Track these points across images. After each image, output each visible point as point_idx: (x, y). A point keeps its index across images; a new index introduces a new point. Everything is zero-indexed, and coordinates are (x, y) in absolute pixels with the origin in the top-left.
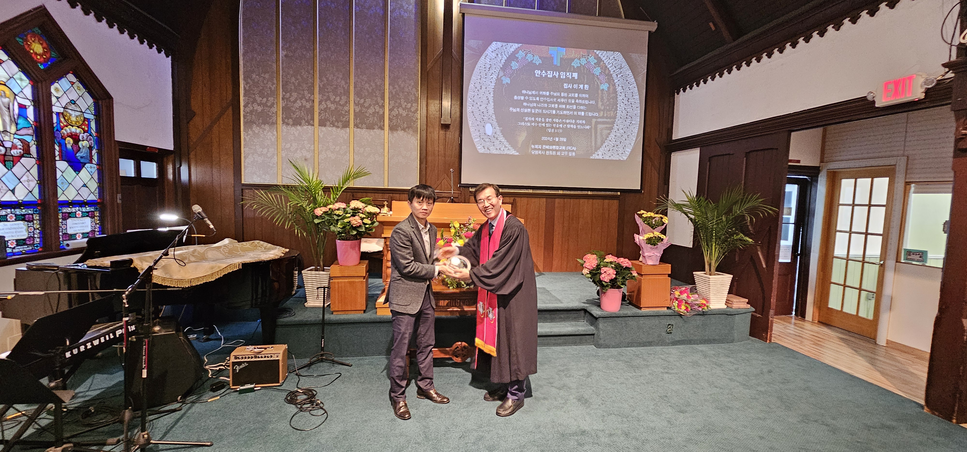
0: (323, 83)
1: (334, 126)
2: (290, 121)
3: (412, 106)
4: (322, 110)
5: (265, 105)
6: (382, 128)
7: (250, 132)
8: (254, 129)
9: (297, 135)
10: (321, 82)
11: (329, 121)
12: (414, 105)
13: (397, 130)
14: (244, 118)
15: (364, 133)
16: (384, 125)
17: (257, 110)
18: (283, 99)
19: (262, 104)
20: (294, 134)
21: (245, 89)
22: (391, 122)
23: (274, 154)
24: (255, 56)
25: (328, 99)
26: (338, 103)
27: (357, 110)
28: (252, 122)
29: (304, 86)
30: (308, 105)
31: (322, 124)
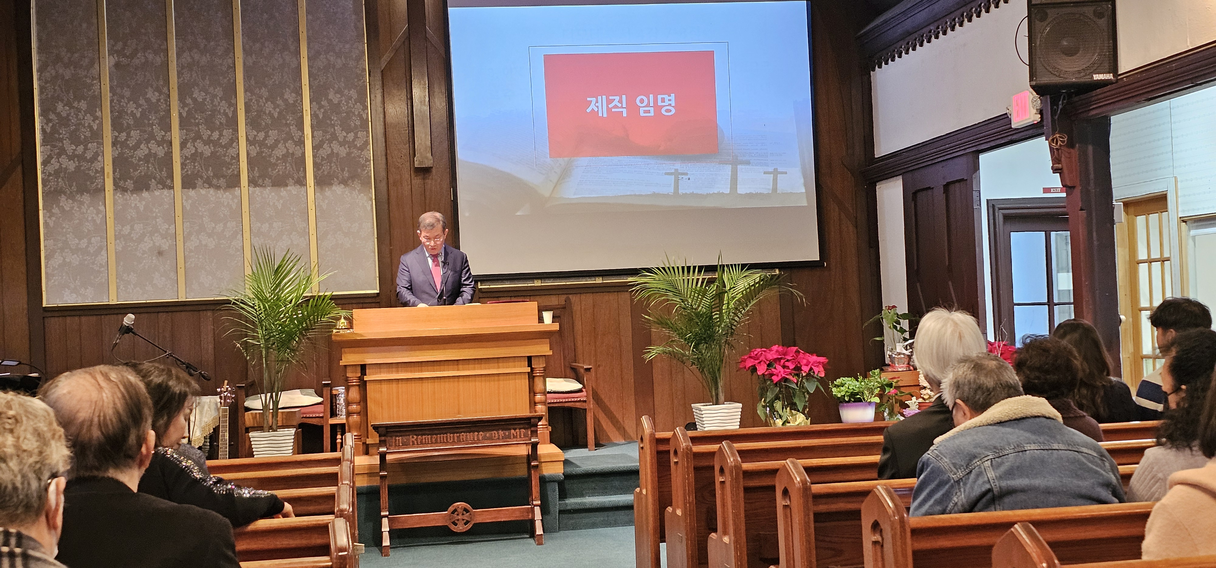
0: (186, 109)
1: (211, 185)
2: (129, 184)
3: (356, 137)
4: (187, 158)
5: (81, 158)
6: (301, 182)
7: (56, 210)
8: (61, 205)
9: (142, 209)
10: (183, 108)
11: (202, 177)
12: (360, 134)
13: (331, 184)
14: (44, 185)
15: (268, 194)
16: (305, 177)
17: (66, 169)
18: (114, 144)
19: (78, 156)
20: (136, 207)
21: (43, 130)
22: (319, 169)
23: (100, 249)
24: (61, 71)
25: (198, 136)
26: (216, 143)
27: (254, 154)
28: (59, 192)
29: (153, 117)
30: (161, 152)
31: (189, 184)
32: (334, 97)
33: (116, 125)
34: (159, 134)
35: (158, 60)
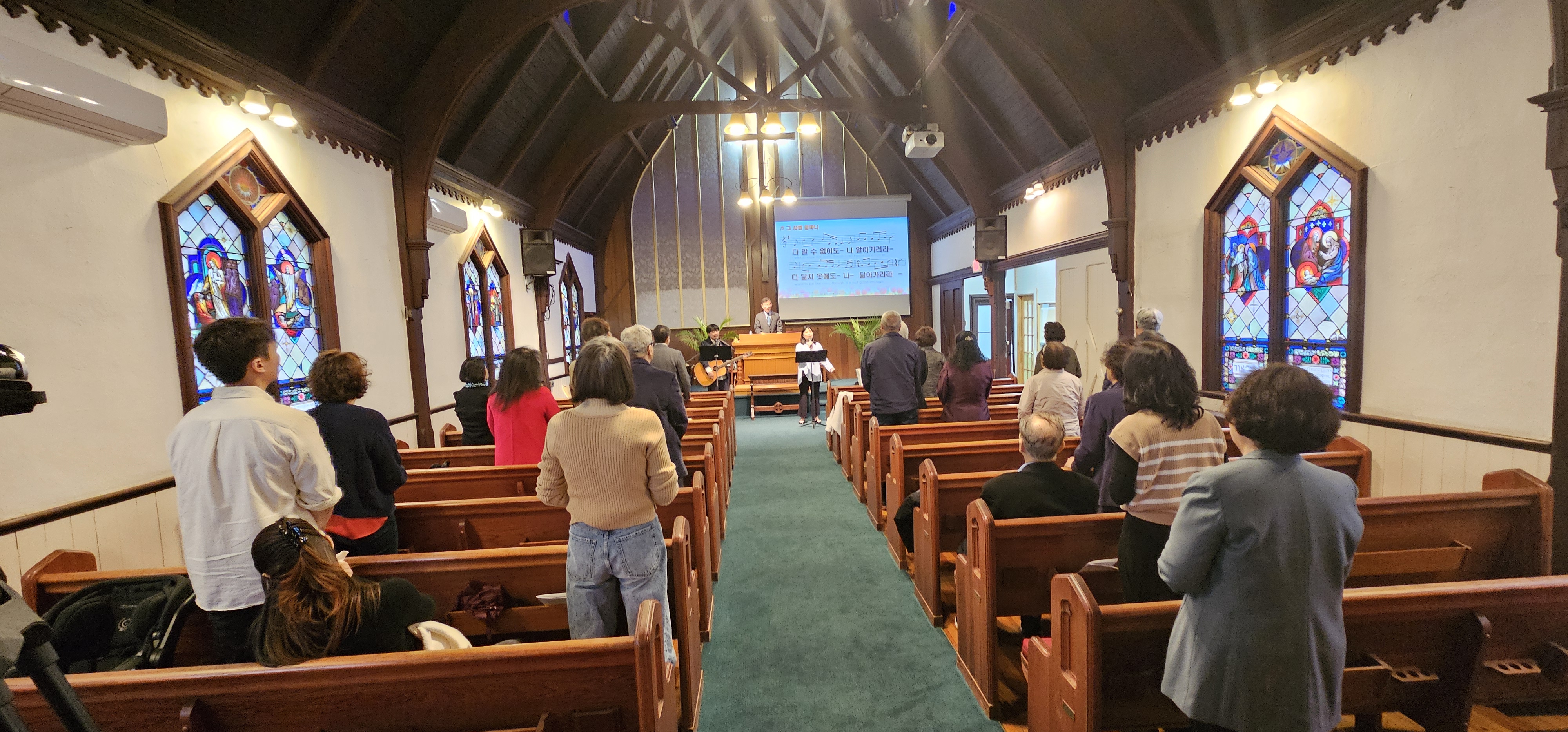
1: (692, 288)
2: (665, 287)
4: (684, 278)
5: (649, 278)
6: (723, 286)
7: (640, 296)
8: (642, 294)
9: (669, 296)
10: (682, 260)
11: (689, 285)
12: (743, 269)
13: (733, 287)
14: (636, 288)
15: (712, 291)
16: (724, 284)
17: (644, 282)
18: (660, 273)
19: (647, 278)
20: (667, 296)
21: (636, 266)
22: (729, 282)
24: (641, 247)
25: (688, 270)
26: (694, 273)
27: (707, 276)
28: (641, 290)
29: (672, 264)
30: (675, 276)
31: (684, 287)
32: (734, 255)
33: (660, 267)
34: (674, 270)
35: (674, 243)
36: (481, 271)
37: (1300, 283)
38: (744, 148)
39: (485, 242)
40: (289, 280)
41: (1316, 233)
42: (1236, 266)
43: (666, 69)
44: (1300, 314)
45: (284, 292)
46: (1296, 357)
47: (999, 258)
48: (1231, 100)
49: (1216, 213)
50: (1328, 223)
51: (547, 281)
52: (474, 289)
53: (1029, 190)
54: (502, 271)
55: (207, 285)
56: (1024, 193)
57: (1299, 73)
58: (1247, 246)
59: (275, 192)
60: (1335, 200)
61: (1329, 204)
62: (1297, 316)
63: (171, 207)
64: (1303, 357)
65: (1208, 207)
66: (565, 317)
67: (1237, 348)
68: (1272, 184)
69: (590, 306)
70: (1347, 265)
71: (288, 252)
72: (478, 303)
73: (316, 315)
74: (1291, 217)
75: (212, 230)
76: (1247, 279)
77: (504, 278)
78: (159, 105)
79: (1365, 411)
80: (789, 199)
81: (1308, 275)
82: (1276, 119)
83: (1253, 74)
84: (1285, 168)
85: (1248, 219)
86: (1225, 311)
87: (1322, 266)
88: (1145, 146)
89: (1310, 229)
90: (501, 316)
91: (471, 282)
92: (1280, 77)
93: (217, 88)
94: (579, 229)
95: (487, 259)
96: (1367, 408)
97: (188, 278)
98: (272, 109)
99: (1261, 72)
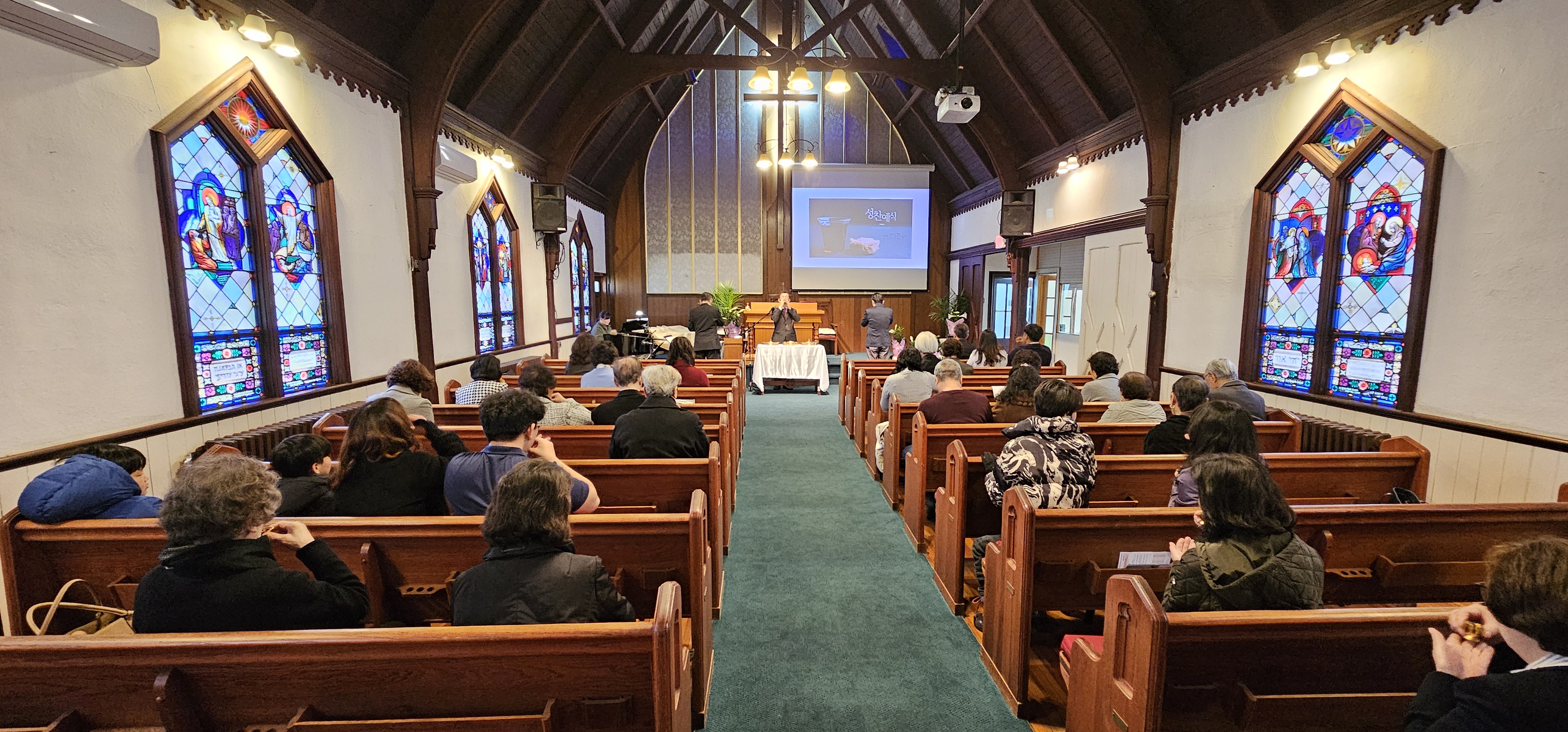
0: (697, 224)
1: (705, 252)
2: (677, 250)
3: (756, 236)
4: (697, 242)
5: (660, 240)
6: (736, 252)
7: (652, 259)
8: (654, 257)
11: (702, 249)
12: (758, 235)
13: (747, 253)
14: (648, 250)
15: (724, 256)
16: (738, 250)
17: (655, 244)
18: (672, 236)
20: (679, 259)
21: (648, 230)
22: (743, 248)
23: (666, 272)
24: (654, 209)
26: (707, 237)
27: (720, 241)
28: (653, 253)
29: (685, 226)
30: (688, 239)
31: (697, 251)
32: (749, 221)
33: (672, 229)
34: (687, 232)
35: (687, 206)
36: (491, 224)
37: (1355, 272)
38: (764, 108)
39: (495, 193)
40: (291, 222)
41: (1379, 219)
42: (1285, 251)
43: (687, 21)
44: (1353, 304)
45: (285, 235)
46: (1344, 350)
47: (1025, 234)
48: (1295, 72)
49: (1267, 193)
50: (1393, 208)
51: (558, 238)
52: (483, 243)
53: (1062, 164)
54: (512, 226)
55: (203, 222)
56: (1057, 167)
57: (1376, 43)
58: (1300, 230)
59: (276, 128)
60: (1404, 183)
61: (1397, 187)
62: (1349, 307)
63: (165, 137)
64: (1353, 350)
65: (1259, 187)
66: (574, 277)
67: (1279, 338)
68: (1333, 165)
69: (600, 267)
70: (1411, 254)
71: (290, 193)
72: (486, 258)
73: (318, 258)
74: (1352, 200)
75: (210, 165)
76: (1295, 266)
77: (514, 233)
78: (151, 25)
79: (1418, 410)
80: (810, 163)
81: (1366, 263)
82: (1344, 93)
83: (1322, 43)
84: (1349, 147)
85: (1303, 201)
86: (1269, 298)
87: (1382, 254)
88: (1193, 119)
89: (1372, 214)
90: (510, 272)
91: (480, 235)
92: (1353, 48)
93: (214, 11)
94: (592, 186)
95: (496, 211)
96: (1422, 405)
97: (183, 214)
98: (273, 37)
99: (1333, 41)
